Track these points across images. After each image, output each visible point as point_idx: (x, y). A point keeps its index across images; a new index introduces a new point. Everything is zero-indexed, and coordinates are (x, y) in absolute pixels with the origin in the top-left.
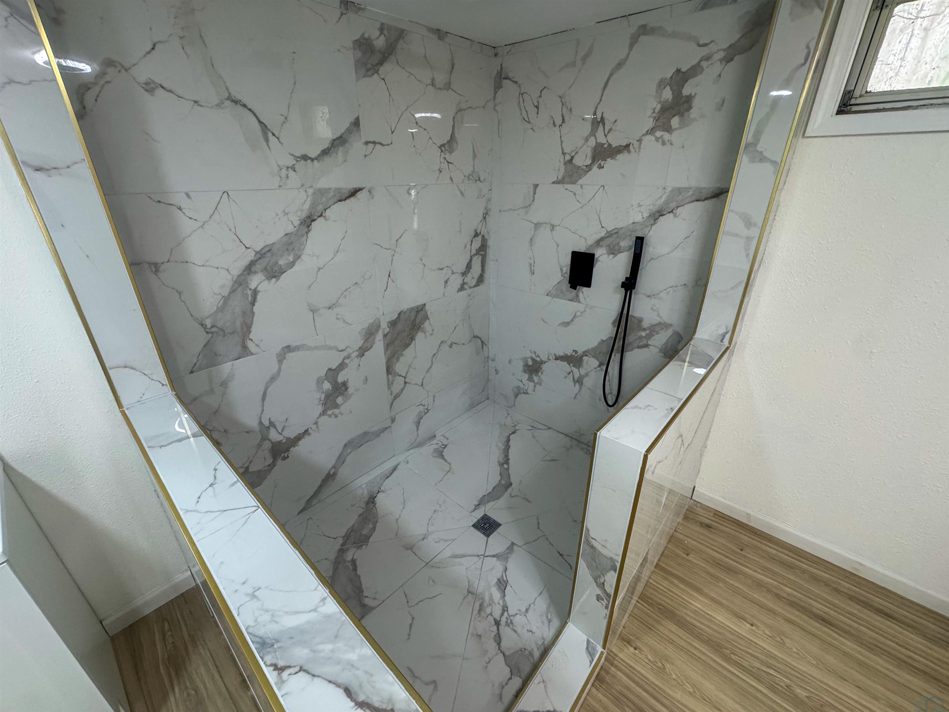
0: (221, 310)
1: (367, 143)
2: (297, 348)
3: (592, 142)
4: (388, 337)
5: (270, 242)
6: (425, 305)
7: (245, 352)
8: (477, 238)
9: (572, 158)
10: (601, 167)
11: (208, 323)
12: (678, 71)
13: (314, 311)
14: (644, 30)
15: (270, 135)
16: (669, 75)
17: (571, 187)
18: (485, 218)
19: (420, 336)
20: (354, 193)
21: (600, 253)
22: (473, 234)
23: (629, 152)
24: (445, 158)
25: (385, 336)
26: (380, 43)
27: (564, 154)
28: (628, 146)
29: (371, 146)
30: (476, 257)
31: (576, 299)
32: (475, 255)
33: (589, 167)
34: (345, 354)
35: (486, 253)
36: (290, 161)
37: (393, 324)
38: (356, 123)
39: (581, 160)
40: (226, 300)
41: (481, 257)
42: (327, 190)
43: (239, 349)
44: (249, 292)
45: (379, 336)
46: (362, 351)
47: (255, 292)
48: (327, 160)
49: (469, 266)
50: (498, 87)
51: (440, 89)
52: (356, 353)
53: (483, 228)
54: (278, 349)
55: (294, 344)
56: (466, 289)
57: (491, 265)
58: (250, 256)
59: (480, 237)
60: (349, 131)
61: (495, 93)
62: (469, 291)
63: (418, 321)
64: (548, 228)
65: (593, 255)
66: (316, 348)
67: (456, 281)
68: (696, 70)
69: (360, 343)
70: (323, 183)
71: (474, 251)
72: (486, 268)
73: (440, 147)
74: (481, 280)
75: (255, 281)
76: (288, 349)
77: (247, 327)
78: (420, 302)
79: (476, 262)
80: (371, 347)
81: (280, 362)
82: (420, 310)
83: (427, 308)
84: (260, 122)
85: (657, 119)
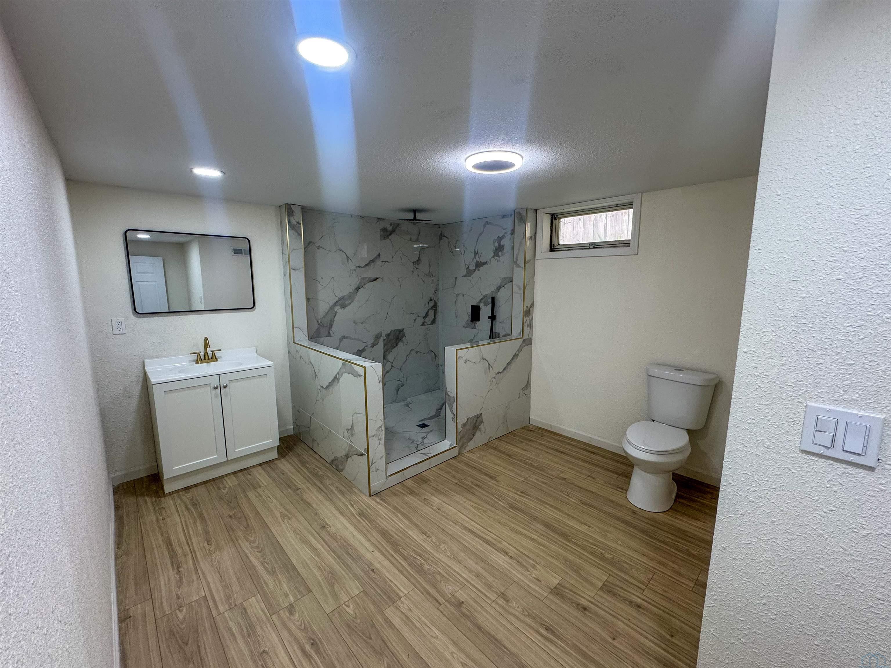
0: (324, 317)
1: (382, 262)
2: (347, 338)
3: (475, 261)
4: (385, 341)
5: (344, 295)
6: (404, 329)
7: (329, 335)
8: (431, 302)
9: (469, 266)
10: (478, 270)
11: (319, 321)
12: (499, 237)
13: (355, 323)
14: (487, 223)
15: (349, 260)
16: (496, 239)
17: (469, 278)
18: (435, 293)
19: (400, 344)
20: (376, 279)
21: (481, 305)
22: (429, 299)
23: (487, 264)
24: (415, 267)
25: (384, 340)
26: (390, 228)
27: (465, 265)
28: (487, 262)
29: (384, 263)
30: (431, 310)
31: (474, 328)
32: (430, 309)
33: (475, 270)
34: (366, 344)
35: (436, 309)
36: (355, 268)
37: (388, 335)
38: (379, 255)
39: (472, 267)
40: (327, 314)
41: (433, 311)
42: (366, 278)
43: (327, 333)
44: (334, 312)
45: (381, 340)
46: (373, 345)
47: (336, 312)
48: (367, 267)
49: (427, 314)
50: (441, 239)
51: (414, 241)
52: (370, 345)
53: (435, 297)
54: (340, 337)
55: (346, 336)
56: (425, 325)
57: (439, 316)
58: (337, 299)
59: (433, 301)
60: (376, 258)
61: (440, 241)
62: (427, 326)
63: (400, 337)
64: (462, 295)
65: (479, 306)
66: (354, 339)
67: (420, 321)
68: (503, 237)
69: (373, 341)
70: (365, 275)
71: (430, 308)
72: (437, 316)
73: (413, 263)
74: (434, 322)
75: (337, 308)
76: (344, 337)
77: (331, 326)
78: (400, 328)
79: (431, 313)
80: (377, 344)
81: (340, 342)
82: (401, 331)
83: (405, 330)
84: (347, 256)
85: (494, 253)
